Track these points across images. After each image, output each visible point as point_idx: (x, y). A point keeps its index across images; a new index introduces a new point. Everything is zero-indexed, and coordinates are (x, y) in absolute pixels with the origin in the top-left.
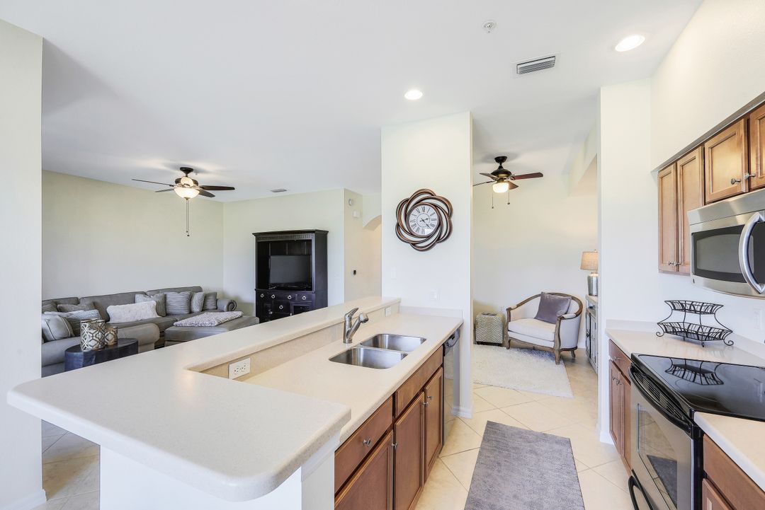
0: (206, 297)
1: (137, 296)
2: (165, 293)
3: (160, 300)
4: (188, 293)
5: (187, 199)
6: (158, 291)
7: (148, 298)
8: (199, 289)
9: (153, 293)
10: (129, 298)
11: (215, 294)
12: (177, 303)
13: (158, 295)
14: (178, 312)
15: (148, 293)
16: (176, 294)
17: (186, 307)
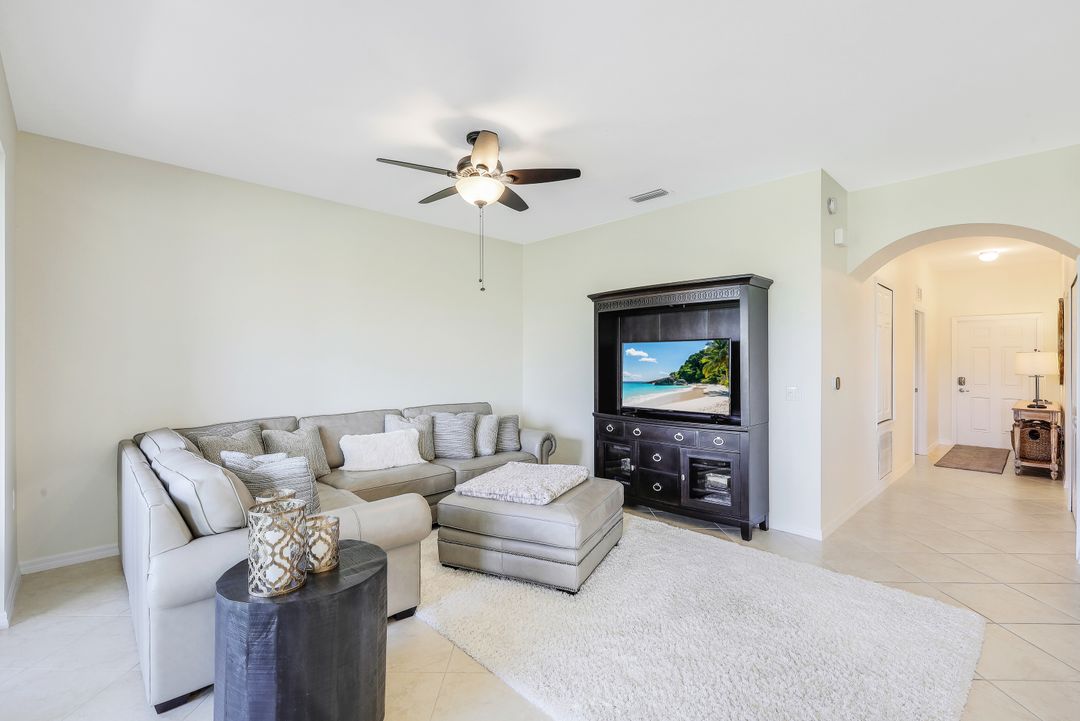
0: (501, 424)
1: (388, 418)
2: (433, 414)
3: (425, 428)
4: (470, 416)
5: (481, 204)
6: (420, 409)
7: (404, 424)
8: (486, 409)
9: (413, 413)
10: (375, 422)
11: (515, 420)
12: (452, 436)
13: (422, 417)
14: (455, 453)
15: (406, 413)
16: (451, 416)
17: (470, 446)
